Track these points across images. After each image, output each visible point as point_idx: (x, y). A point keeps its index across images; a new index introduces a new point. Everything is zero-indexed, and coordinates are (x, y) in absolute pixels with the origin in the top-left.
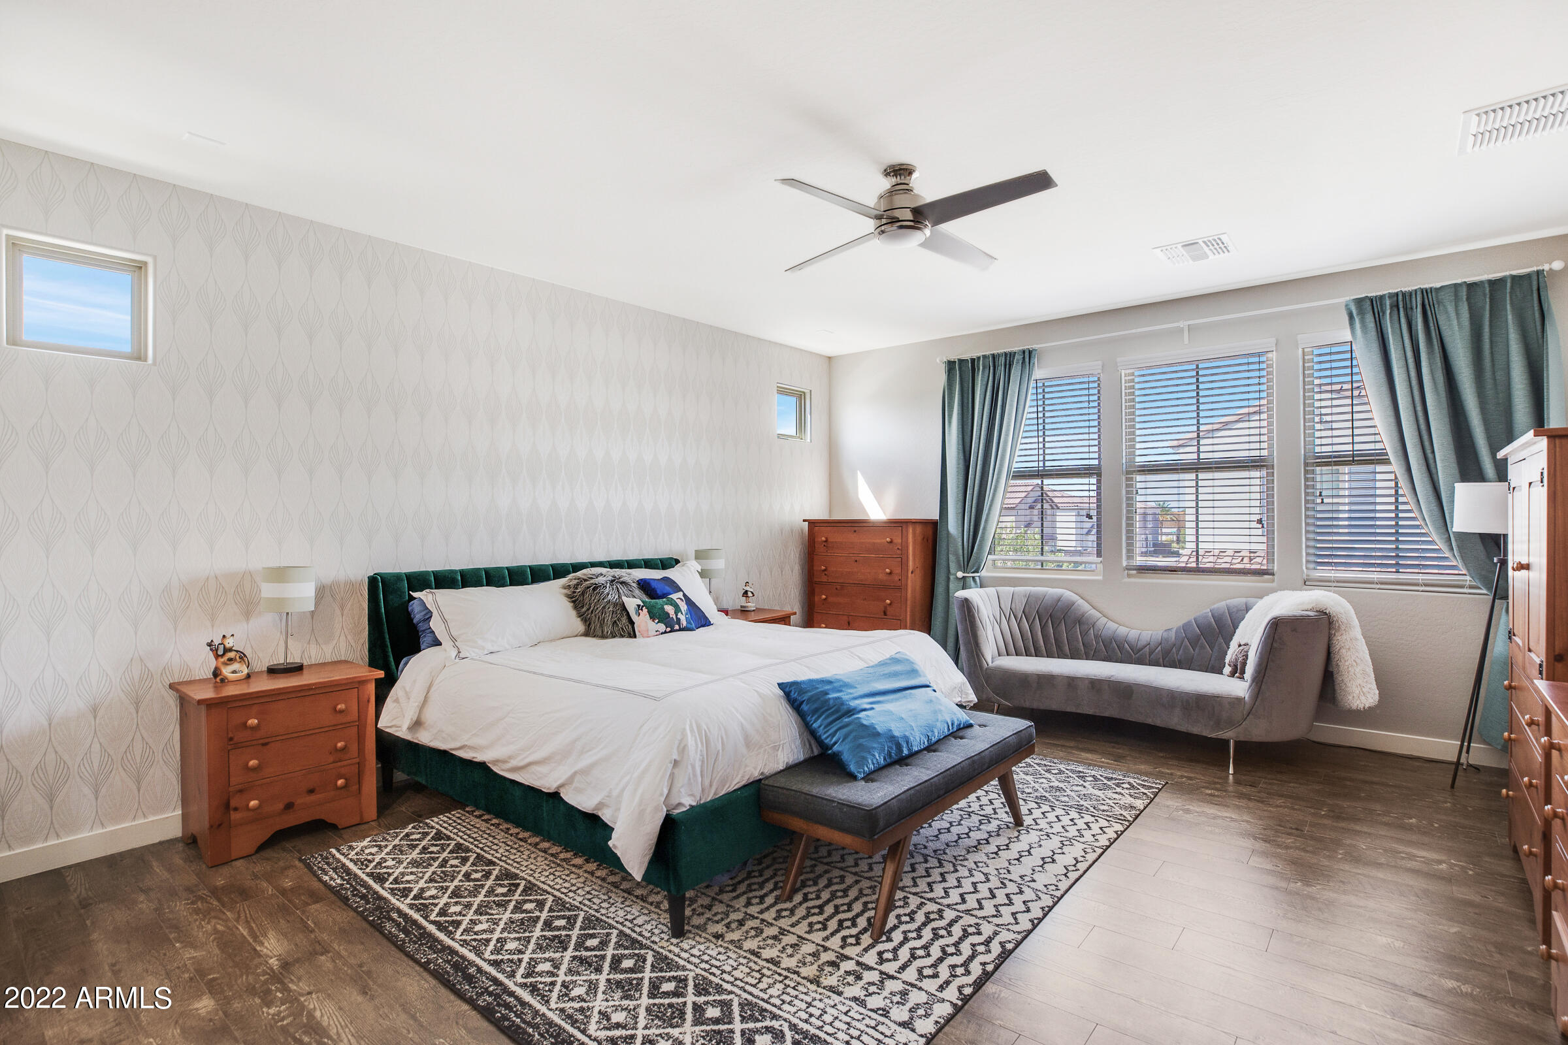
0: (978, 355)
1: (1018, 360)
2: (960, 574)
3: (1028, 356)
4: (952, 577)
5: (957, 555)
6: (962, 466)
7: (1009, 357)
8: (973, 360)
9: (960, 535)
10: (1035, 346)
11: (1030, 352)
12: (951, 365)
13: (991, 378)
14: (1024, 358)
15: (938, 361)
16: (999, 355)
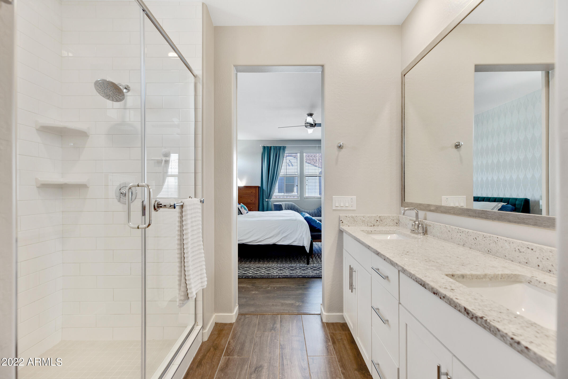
0: (272, 146)
1: (282, 148)
2: (267, 200)
3: (284, 148)
4: (264, 201)
5: (266, 195)
6: (268, 173)
7: (280, 148)
8: (270, 147)
9: (267, 190)
10: (286, 146)
11: (285, 147)
12: (264, 147)
13: (275, 152)
14: (283, 148)
15: (260, 146)
16: (277, 146)
